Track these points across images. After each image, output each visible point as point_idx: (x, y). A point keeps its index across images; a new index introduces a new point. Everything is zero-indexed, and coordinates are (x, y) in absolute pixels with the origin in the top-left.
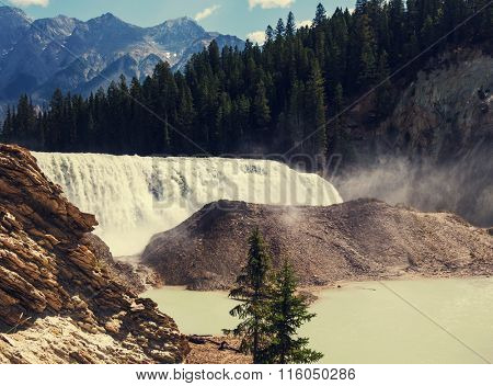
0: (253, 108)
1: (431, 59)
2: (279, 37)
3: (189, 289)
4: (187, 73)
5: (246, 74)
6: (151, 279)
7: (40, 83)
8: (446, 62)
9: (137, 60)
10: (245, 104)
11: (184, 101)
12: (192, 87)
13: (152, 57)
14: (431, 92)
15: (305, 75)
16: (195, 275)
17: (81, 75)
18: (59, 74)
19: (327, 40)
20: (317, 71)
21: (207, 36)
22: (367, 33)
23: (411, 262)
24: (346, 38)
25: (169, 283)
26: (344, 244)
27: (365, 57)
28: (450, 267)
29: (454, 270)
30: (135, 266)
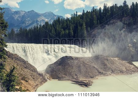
0: (69, 33)
1: (109, 22)
2: (74, 17)
3: (59, 80)
4: (53, 24)
5: (67, 25)
6: (48, 78)
7: (16, 25)
8: (112, 23)
9: (39, 20)
10: (67, 31)
11: (52, 31)
12: (54, 27)
13: (43, 20)
14: (109, 29)
15: (81, 25)
16: (60, 76)
17: (26, 24)
18: (21, 23)
19: (85, 17)
20: (84, 25)
21: (55, 16)
22: (95, 16)
23: (112, 71)
24: (90, 17)
25: (53, 78)
26: (96, 67)
27: (94, 22)
28: (122, 72)
29: (123, 73)
30: (44, 74)
